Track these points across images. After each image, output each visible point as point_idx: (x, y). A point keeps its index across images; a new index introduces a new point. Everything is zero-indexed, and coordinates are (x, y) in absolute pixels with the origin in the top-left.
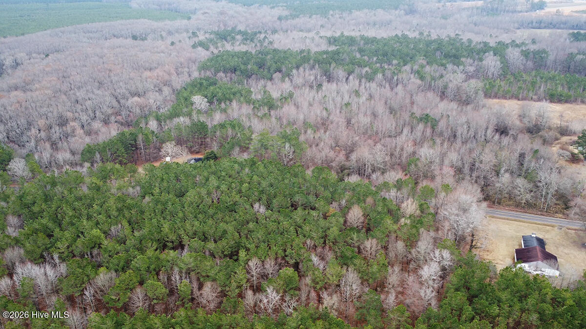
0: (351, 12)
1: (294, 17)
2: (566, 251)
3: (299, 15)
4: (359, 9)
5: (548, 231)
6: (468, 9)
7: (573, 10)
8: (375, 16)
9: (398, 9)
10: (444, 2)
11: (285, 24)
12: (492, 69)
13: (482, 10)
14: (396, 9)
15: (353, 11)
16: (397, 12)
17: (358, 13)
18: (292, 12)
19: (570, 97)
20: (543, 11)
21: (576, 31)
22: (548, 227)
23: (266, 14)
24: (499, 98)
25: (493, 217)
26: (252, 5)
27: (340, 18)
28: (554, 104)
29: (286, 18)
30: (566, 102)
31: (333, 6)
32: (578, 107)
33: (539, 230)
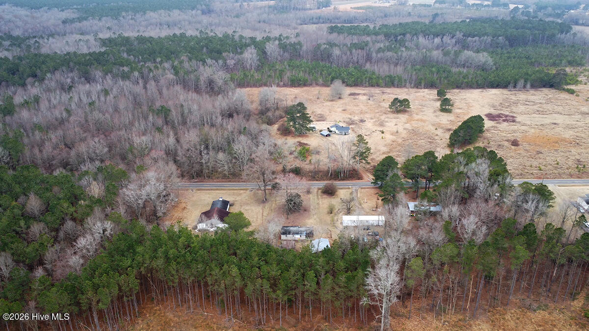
0: (145, 13)
1: (80, 20)
2: (247, 208)
3: (87, 17)
4: (154, 9)
5: (240, 194)
6: (261, 8)
7: (352, 7)
8: (169, 16)
9: (195, 9)
10: (241, 2)
11: (68, 27)
12: (249, 62)
13: (274, 8)
14: (193, 9)
15: (148, 12)
16: (194, 12)
17: (152, 14)
18: (82, 14)
19: (307, 80)
20: (328, 8)
21: (334, 25)
22: (242, 191)
23: (52, 17)
24: (251, 87)
25: (199, 190)
26: (41, 8)
27: (132, 19)
28: (295, 88)
29: (72, 21)
30: (305, 85)
31: (128, 7)
32: (313, 89)
33: (234, 194)
